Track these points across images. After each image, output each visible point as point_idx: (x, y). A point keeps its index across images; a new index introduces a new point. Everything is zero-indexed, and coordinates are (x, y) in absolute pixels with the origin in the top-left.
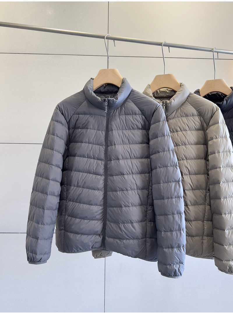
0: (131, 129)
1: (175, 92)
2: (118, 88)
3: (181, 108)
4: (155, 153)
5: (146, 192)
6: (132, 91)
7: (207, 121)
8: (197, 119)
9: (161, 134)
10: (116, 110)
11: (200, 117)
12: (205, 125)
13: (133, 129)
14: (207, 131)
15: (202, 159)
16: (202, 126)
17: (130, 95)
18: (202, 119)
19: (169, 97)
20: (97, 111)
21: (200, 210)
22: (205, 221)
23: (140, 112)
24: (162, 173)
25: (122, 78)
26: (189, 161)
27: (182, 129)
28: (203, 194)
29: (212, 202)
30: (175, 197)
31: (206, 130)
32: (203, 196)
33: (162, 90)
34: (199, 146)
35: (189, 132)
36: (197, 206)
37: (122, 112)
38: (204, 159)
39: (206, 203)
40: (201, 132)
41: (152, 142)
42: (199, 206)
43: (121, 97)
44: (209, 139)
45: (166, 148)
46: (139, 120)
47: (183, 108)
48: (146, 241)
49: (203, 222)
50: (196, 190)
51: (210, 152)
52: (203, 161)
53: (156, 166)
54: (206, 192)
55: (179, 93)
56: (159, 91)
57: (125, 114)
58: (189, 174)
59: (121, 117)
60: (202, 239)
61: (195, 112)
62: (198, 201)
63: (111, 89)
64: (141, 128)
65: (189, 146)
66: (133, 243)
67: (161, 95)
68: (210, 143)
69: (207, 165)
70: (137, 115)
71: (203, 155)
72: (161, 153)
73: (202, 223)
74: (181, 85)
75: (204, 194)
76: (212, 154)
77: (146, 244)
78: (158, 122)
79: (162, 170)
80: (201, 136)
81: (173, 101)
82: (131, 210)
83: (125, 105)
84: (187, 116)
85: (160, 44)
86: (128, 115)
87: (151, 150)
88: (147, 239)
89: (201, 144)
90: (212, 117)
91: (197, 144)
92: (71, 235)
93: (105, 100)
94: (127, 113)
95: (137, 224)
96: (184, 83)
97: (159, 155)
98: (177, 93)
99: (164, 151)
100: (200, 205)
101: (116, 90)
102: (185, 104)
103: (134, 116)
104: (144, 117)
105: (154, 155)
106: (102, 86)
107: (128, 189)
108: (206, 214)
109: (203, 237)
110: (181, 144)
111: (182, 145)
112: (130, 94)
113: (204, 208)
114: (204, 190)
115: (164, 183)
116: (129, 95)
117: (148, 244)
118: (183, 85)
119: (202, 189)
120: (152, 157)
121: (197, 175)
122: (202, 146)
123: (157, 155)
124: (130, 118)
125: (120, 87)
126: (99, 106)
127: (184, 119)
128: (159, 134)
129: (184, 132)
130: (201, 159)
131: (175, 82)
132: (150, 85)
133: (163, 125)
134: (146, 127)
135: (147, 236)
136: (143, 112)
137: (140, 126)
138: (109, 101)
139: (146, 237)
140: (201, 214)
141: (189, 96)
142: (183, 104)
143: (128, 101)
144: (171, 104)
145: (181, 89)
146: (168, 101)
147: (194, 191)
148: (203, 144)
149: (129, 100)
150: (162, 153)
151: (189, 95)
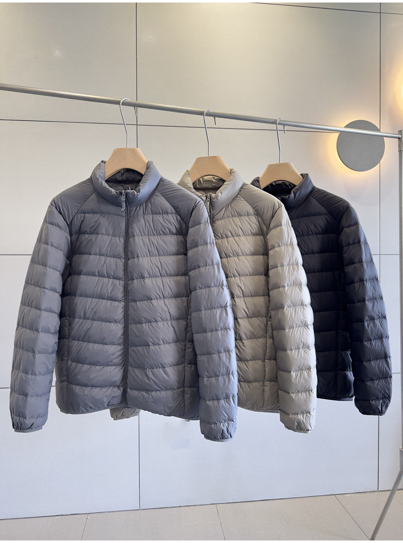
0: (161, 235)
1: (224, 181)
2: (142, 175)
3: (232, 204)
4: (195, 268)
5: (183, 323)
6: (162, 180)
7: (267, 222)
8: (254, 219)
9: (202, 241)
10: (139, 207)
11: (258, 217)
12: (265, 228)
13: (165, 234)
14: (268, 237)
15: (262, 275)
16: (261, 229)
17: (159, 186)
18: (260, 219)
19: (215, 189)
20: (111, 208)
21: (259, 345)
22: (266, 361)
23: (173, 211)
24: (203, 296)
25: (146, 161)
26: (243, 278)
27: (234, 234)
28: (262, 322)
29: (275, 333)
30: (222, 329)
31: (266, 235)
32: (263, 326)
33: (206, 178)
34: (258, 256)
35: (243, 238)
36: (255, 340)
37: (147, 210)
38: (265, 275)
39: (268, 336)
40: (260, 238)
41: (190, 253)
42: (258, 339)
43: (146, 188)
44: (270, 247)
45: (209, 262)
46: (171, 221)
47: (234, 204)
48: (184, 391)
49: (264, 361)
50: (253, 317)
51: (271, 266)
52: (263, 278)
53: (196, 287)
54: (267, 321)
55: (227, 183)
56: (203, 180)
57: (153, 213)
58: (244, 296)
59: (146, 217)
60: (263, 385)
61: (251, 211)
62: (255, 334)
63: (131, 176)
64: (175, 233)
65: (243, 257)
66: (166, 396)
67: (205, 185)
68: (271, 253)
69: (267, 282)
70: (169, 215)
71: (262, 270)
72: (202, 268)
73: (261, 362)
74: (231, 172)
75: (265, 323)
76: (274, 268)
77: (184, 396)
78: (198, 225)
79: (203, 291)
80: (260, 243)
81: (220, 194)
82: (163, 349)
83: (152, 200)
84: (240, 215)
85: (201, 113)
86: (156, 214)
87: (189, 264)
88: (186, 388)
89: (260, 255)
90: (273, 216)
91: (254, 254)
92: (77, 389)
93: (121, 193)
94: (154, 212)
95: (171, 368)
96: (235, 169)
97: (200, 271)
98: (225, 183)
99: (206, 266)
100: (260, 338)
101: (138, 178)
102: (238, 198)
103: (165, 216)
104: (179, 217)
105: (193, 271)
106: (119, 172)
107: (158, 320)
108: (268, 351)
109: (263, 383)
110: (232, 255)
111: (234, 256)
112: (158, 184)
113: (264, 341)
114: (263, 318)
115: (206, 310)
116: (157, 186)
117: (187, 396)
118: (233, 172)
119: (261, 316)
120: (190, 273)
121: (253, 298)
122: (262, 256)
123: (197, 271)
124: (159, 218)
125: (143, 174)
126: (114, 201)
127: (237, 220)
128: (199, 242)
129: (236, 238)
130: (260, 275)
131: (224, 168)
132: (188, 172)
133: (205, 229)
134: (183, 231)
135: (185, 385)
136: (177, 211)
137: (174, 230)
138: (127, 194)
139: (184, 387)
140: (260, 351)
141: (242, 188)
142: (234, 199)
143: (155, 194)
144: (217, 199)
145: (231, 178)
146: (213, 195)
147: (250, 319)
148: (263, 255)
149: (157, 193)
150: (204, 268)
151: (242, 186)
